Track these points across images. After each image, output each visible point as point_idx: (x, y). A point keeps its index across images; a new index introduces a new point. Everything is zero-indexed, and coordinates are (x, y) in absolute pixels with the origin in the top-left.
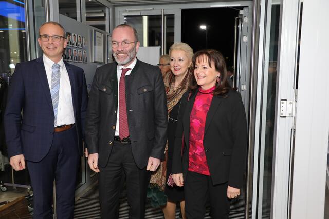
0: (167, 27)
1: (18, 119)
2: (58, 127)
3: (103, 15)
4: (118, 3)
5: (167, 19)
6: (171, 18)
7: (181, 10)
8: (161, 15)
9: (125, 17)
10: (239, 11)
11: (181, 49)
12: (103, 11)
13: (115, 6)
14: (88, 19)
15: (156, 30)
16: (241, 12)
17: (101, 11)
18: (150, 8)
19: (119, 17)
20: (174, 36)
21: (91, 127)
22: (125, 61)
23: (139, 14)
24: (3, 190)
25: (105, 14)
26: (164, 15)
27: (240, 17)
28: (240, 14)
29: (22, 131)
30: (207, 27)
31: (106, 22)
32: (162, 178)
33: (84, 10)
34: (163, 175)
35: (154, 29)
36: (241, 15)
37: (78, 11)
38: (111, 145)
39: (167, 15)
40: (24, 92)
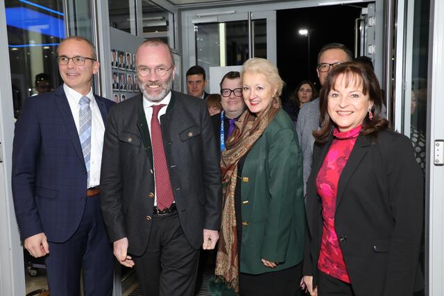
0: (256, 36)
1: (32, 180)
2: (91, 189)
3: (165, 24)
4: (186, 6)
5: (255, 25)
6: (261, 24)
7: (275, 12)
8: (247, 21)
9: (196, 24)
10: (361, 10)
11: (258, 71)
12: (164, 18)
13: (180, 10)
14: (146, 30)
15: (239, 42)
16: (364, 11)
17: (161, 18)
18: (231, 11)
19: (186, 25)
20: (266, 48)
21: (111, 199)
22: (161, 96)
23: (216, 20)
24: (32, 274)
25: (167, 22)
26: (252, 20)
27: (362, 18)
28: (363, 13)
29: (37, 197)
30: (309, 32)
31: (169, 34)
32: (231, 269)
33: (140, 18)
34: (232, 264)
35: (234, 40)
36: (364, 15)
37: (132, 19)
38: (149, 221)
39: (254, 20)
40: (41, 140)
